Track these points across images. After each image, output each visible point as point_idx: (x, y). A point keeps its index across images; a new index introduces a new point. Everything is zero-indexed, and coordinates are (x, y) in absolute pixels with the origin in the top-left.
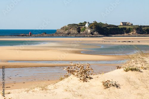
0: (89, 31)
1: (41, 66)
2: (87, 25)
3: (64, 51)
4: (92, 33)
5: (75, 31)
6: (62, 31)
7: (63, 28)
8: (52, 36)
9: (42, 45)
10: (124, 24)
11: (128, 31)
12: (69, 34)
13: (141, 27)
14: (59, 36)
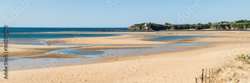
0: (147, 28)
1: (128, 48)
2: (145, 25)
3: (136, 39)
4: (148, 29)
5: (139, 28)
6: (131, 28)
7: (131, 27)
8: (125, 31)
9: (124, 36)
10: (167, 24)
11: (169, 28)
12: (135, 30)
13: (176, 25)
14: (129, 31)
